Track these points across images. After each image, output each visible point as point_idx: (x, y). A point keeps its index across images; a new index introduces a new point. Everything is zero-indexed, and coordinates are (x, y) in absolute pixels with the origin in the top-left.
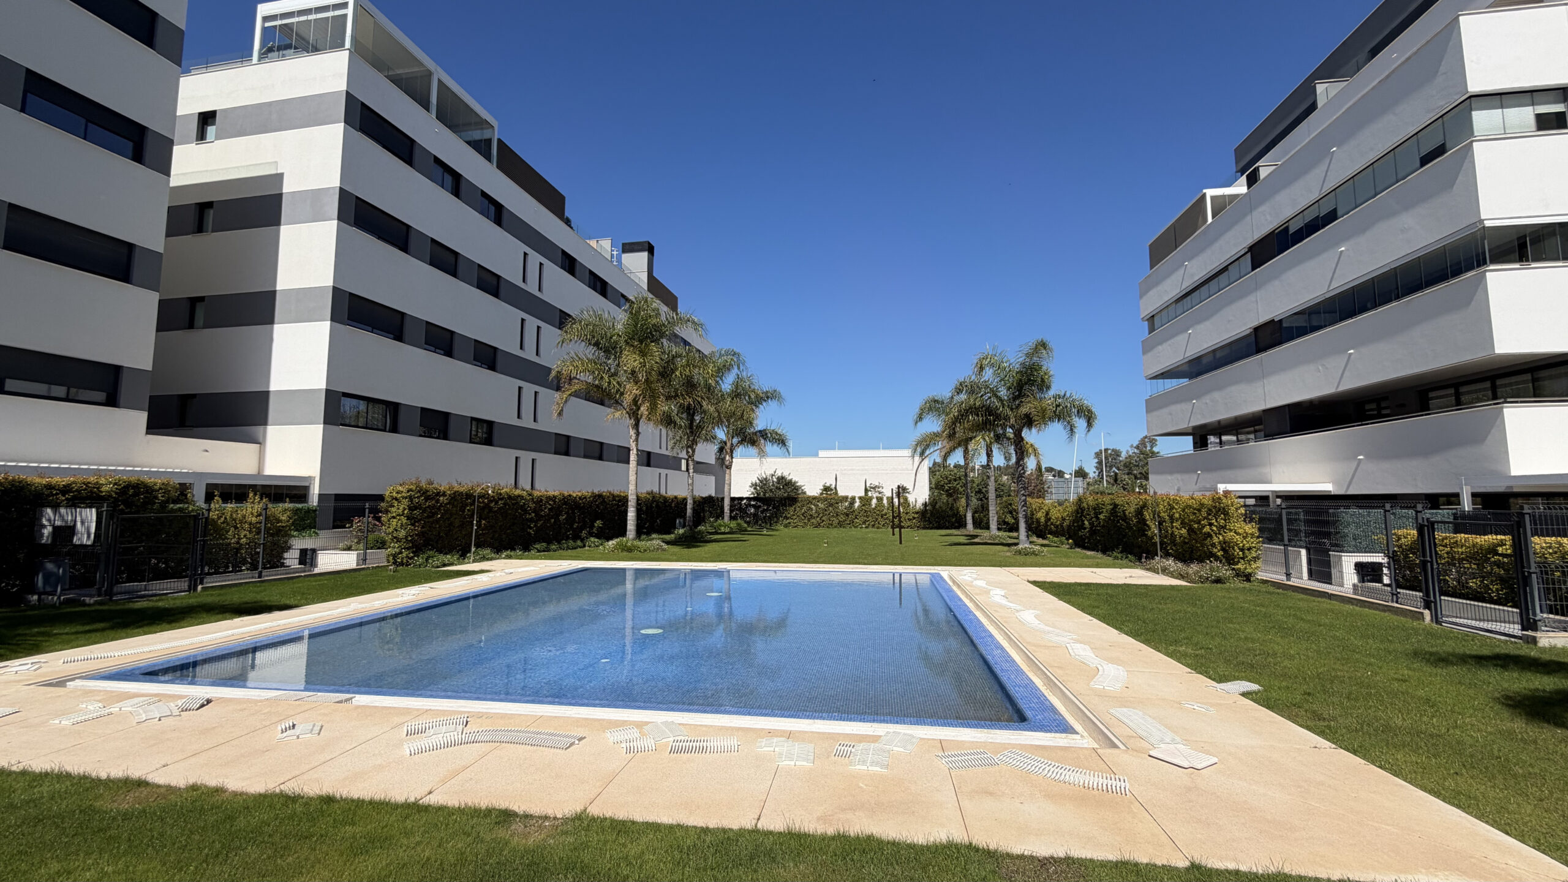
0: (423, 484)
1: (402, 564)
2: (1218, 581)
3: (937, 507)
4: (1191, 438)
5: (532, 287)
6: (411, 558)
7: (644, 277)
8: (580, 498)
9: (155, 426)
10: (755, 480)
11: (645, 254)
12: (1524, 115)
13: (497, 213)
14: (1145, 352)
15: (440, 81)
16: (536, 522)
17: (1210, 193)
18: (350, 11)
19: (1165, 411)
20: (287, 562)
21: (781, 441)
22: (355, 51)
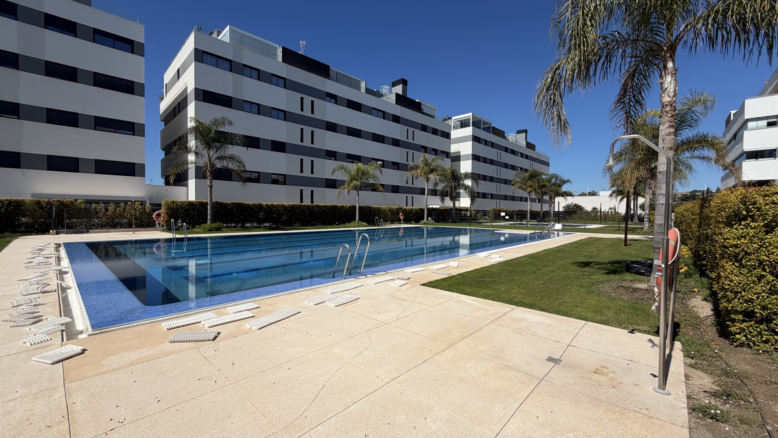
11: (524, 134)
12: (765, 122)
18: (471, 117)
22: (473, 125)
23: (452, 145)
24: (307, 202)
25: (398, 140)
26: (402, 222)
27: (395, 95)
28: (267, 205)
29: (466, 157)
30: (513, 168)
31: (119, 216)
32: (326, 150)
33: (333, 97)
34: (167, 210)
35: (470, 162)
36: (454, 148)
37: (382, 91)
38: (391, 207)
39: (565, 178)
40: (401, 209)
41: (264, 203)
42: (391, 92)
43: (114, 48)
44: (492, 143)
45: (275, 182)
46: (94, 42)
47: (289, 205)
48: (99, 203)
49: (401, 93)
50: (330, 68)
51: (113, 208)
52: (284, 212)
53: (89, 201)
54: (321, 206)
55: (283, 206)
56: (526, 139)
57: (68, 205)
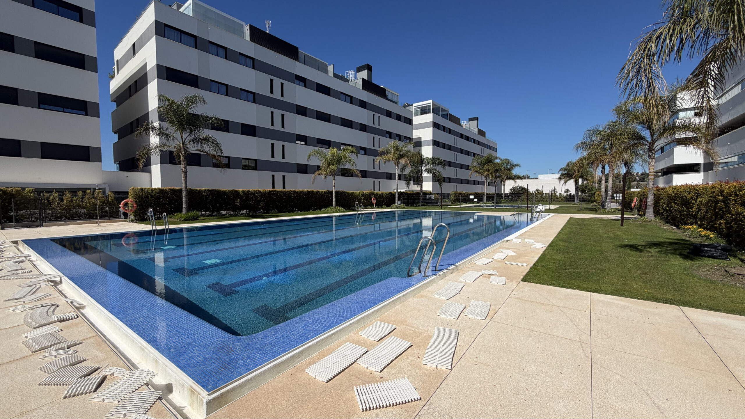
11: (476, 121)
18: (431, 104)
22: (433, 112)
23: (413, 131)
24: (279, 187)
25: (365, 126)
26: (374, 207)
27: (361, 80)
28: (243, 192)
29: (427, 143)
30: (468, 153)
31: (77, 206)
32: (297, 134)
33: (302, 81)
34: (136, 199)
35: (431, 148)
36: (416, 134)
37: (347, 76)
38: (364, 191)
39: (515, 162)
40: (373, 193)
41: (240, 189)
42: (356, 77)
43: (58, 15)
44: (450, 130)
45: (246, 167)
46: (33, 6)
47: (266, 191)
48: (52, 192)
49: (366, 79)
50: (299, 50)
51: (69, 198)
52: (261, 199)
53: (39, 190)
54: (298, 192)
55: (260, 192)
56: (477, 127)
57: (14, 195)
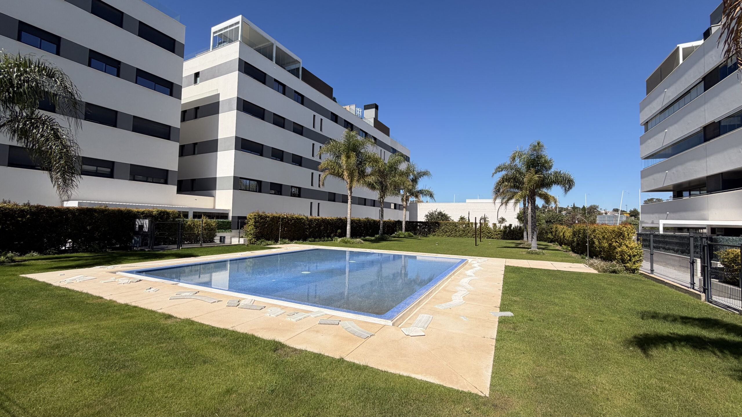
0: (261, 213)
1: (252, 244)
2: (614, 272)
3: (512, 228)
4: (672, 193)
5: (317, 130)
6: (256, 242)
7: (372, 121)
8: (330, 220)
9: (180, 191)
10: (427, 213)
13: (301, 99)
14: (641, 144)
15: (276, 47)
16: (309, 229)
17: (682, 46)
19: (651, 177)
20: (215, 241)
21: (431, 196)
